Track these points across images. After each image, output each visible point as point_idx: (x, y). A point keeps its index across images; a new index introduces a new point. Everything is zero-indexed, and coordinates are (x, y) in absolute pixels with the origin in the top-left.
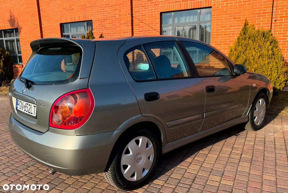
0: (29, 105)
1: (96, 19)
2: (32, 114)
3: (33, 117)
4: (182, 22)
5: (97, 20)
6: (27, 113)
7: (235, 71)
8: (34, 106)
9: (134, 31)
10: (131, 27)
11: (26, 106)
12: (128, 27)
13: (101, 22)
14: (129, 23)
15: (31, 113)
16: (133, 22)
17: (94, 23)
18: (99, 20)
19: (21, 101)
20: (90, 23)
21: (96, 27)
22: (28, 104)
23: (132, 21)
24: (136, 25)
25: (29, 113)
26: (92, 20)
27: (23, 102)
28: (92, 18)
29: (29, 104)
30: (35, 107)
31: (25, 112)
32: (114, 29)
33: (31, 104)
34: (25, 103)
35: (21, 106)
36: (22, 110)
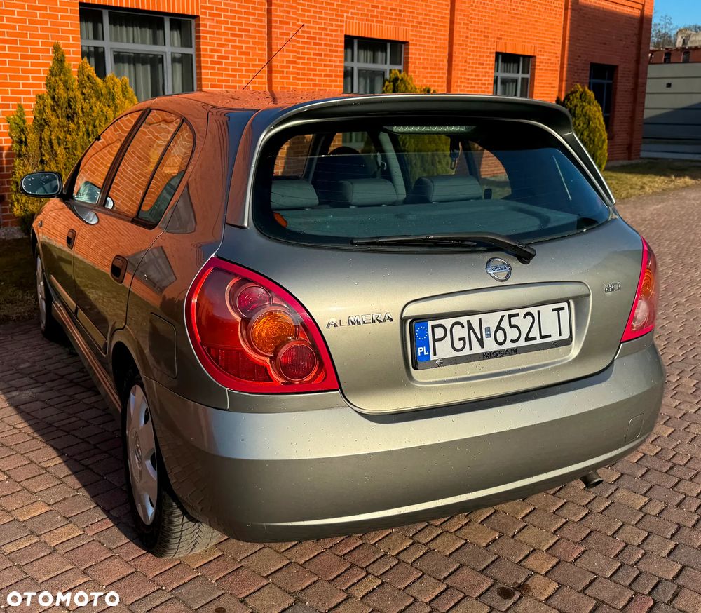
0: (522, 315)
2: (548, 336)
6: (522, 343)
8: (554, 310)
11: (505, 324)
15: (542, 337)
19: (464, 320)
22: (517, 315)
25: (534, 338)
27: (474, 320)
29: (522, 312)
30: (558, 310)
33: (534, 310)
34: (491, 321)
35: (463, 339)
36: (477, 349)
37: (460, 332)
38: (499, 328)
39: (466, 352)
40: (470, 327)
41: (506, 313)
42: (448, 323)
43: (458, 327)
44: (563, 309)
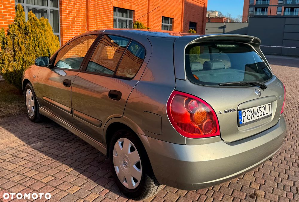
2: (268, 113)
6: (262, 116)
8: (269, 105)
11: (259, 111)
19: (250, 110)
22: (261, 107)
25: (265, 114)
27: (252, 109)
31: (260, 117)
33: (265, 105)
34: (255, 109)
35: (250, 116)
36: (253, 119)
37: (249, 113)
38: (258, 112)
39: (251, 120)
40: (251, 112)
41: (259, 107)
42: (246, 111)
43: (248, 112)
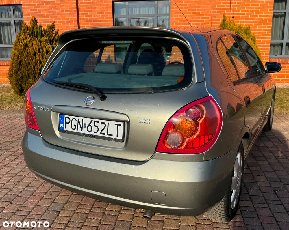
1: (27, 3)
2: (112, 135)
3: (116, 140)
4: (136, 14)
5: (28, 5)
6: (98, 134)
7: (266, 69)
8: (116, 124)
9: (80, 20)
10: (76, 15)
12: (73, 15)
13: (35, 7)
14: (74, 11)
15: (108, 135)
16: (79, 10)
17: (25, 8)
18: (31, 5)
19: (77, 118)
20: (17, 7)
21: (27, 13)
22: (98, 122)
23: (77, 8)
24: (82, 14)
25: (104, 134)
26: (21, 5)
27: (81, 119)
28: (21, 1)
29: (100, 121)
30: (118, 125)
31: (92, 133)
32: (53, 17)
33: (106, 122)
35: (75, 125)
36: (79, 131)
37: (75, 122)
38: (89, 125)
39: (76, 131)
40: (79, 122)
41: (94, 120)
42: (71, 117)
43: (74, 120)
44: (120, 125)
